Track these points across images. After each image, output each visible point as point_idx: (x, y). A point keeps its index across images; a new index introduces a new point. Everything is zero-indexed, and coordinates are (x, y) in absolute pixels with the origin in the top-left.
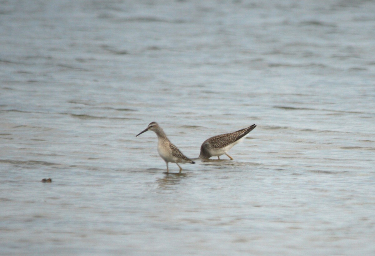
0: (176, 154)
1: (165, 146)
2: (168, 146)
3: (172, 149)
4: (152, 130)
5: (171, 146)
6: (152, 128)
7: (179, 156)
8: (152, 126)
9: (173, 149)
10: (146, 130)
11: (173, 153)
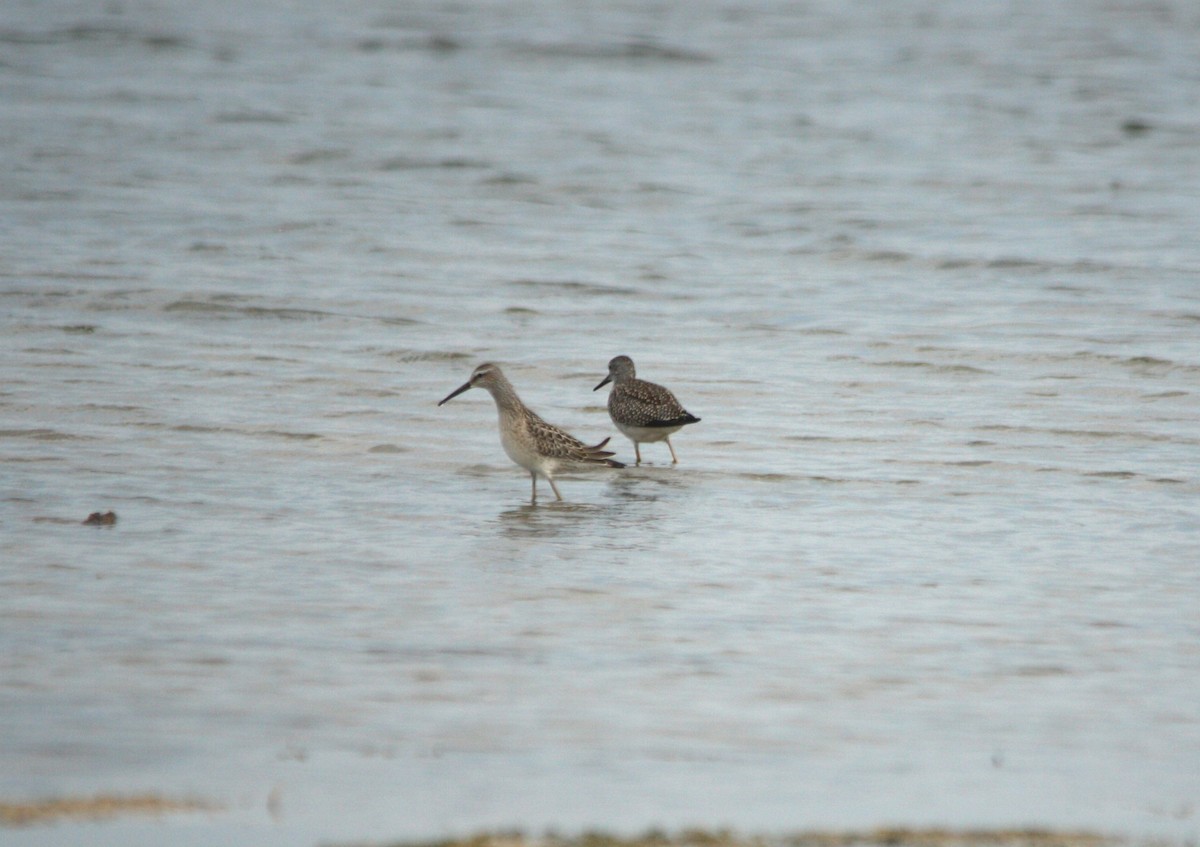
0: (550, 451)
1: (516, 432)
2: (524, 430)
3: (536, 436)
4: (482, 386)
5: (531, 428)
6: (481, 381)
7: (563, 452)
8: (480, 376)
9: (540, 436)
10: (466, 387)
11: (540, 448)
